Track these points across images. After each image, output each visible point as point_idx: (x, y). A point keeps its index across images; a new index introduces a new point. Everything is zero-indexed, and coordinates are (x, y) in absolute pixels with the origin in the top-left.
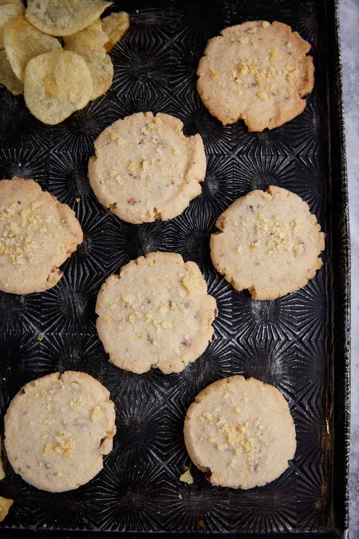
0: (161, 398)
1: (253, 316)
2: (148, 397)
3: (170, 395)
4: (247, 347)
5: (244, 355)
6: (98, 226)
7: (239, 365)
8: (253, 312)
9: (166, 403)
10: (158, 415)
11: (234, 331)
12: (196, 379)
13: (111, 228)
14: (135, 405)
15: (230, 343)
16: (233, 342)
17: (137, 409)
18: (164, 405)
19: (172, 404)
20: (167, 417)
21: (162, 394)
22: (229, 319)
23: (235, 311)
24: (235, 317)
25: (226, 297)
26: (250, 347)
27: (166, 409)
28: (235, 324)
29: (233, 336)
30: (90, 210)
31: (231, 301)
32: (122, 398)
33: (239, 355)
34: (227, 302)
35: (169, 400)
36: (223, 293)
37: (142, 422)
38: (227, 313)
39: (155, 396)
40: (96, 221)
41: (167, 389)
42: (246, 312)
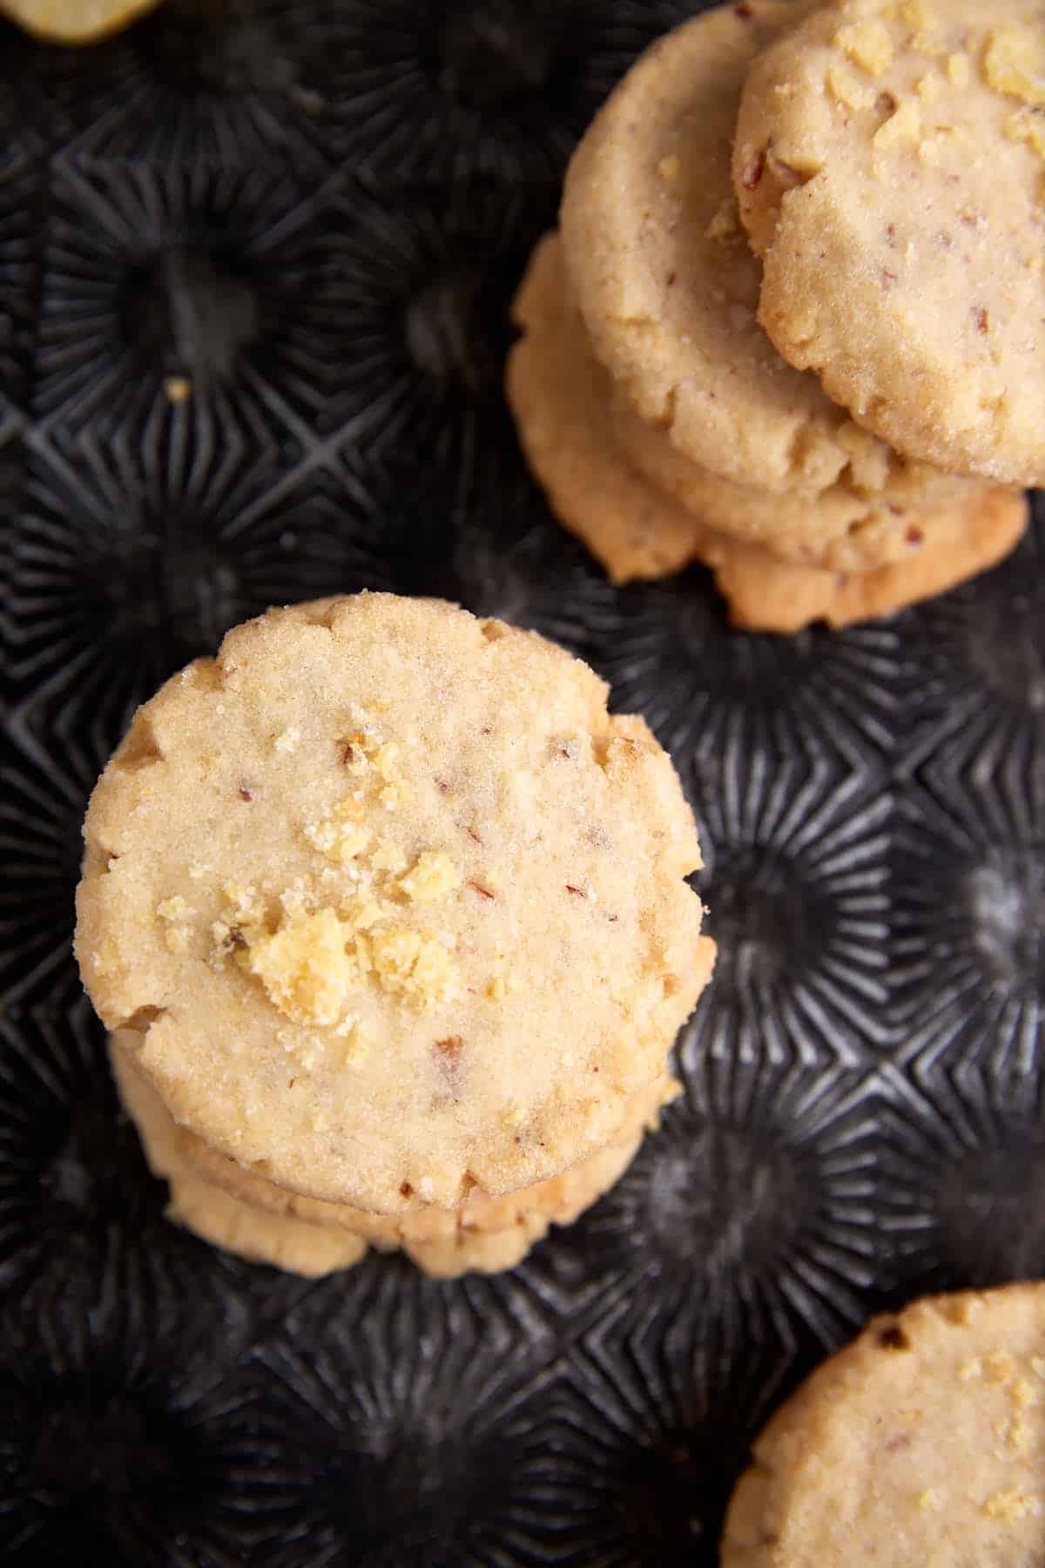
0: (537, 1331)
1: (981, 961)
2: (480, 1326)
3: (587, 1318)
4: (949, 1104)
5: (934, 1142)
6: (271, 513)
7: (910, 1186)
8: (986, 942)
9: (559, 1354)
10: (524, 1411)
11: (889, 1025)
12: (706, 1249)
13: (327, 525)
14: (416, 1362)
15: (873, 1085)
16: (886, 1080)
17: (424, 1381)
18: (550, 1365)
19: (593, 1361)
20: (563, 1423)
21: (546, 1312)
22: (872, 972)
23: (898, 933)
24: (898, 962)
25: (862, 867)
26: (966, 1105)
27: (564, 1384)
28: (899, 995)
29: (888, 1051)
30: (234, 438)
31: (884, 889)
32: (356, 1329)
33: (915, 1143)
34: (864, 892)
35: (580, 1343)
36: (843, 848)
37: (447, 1444)
38: (864, 942)
39: (514, 1325)
40: (255, 492)
41: (571, 1287)
42: (953, 940)
